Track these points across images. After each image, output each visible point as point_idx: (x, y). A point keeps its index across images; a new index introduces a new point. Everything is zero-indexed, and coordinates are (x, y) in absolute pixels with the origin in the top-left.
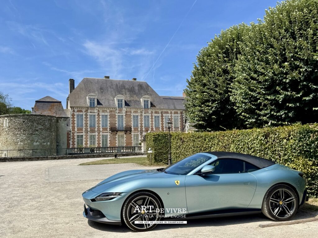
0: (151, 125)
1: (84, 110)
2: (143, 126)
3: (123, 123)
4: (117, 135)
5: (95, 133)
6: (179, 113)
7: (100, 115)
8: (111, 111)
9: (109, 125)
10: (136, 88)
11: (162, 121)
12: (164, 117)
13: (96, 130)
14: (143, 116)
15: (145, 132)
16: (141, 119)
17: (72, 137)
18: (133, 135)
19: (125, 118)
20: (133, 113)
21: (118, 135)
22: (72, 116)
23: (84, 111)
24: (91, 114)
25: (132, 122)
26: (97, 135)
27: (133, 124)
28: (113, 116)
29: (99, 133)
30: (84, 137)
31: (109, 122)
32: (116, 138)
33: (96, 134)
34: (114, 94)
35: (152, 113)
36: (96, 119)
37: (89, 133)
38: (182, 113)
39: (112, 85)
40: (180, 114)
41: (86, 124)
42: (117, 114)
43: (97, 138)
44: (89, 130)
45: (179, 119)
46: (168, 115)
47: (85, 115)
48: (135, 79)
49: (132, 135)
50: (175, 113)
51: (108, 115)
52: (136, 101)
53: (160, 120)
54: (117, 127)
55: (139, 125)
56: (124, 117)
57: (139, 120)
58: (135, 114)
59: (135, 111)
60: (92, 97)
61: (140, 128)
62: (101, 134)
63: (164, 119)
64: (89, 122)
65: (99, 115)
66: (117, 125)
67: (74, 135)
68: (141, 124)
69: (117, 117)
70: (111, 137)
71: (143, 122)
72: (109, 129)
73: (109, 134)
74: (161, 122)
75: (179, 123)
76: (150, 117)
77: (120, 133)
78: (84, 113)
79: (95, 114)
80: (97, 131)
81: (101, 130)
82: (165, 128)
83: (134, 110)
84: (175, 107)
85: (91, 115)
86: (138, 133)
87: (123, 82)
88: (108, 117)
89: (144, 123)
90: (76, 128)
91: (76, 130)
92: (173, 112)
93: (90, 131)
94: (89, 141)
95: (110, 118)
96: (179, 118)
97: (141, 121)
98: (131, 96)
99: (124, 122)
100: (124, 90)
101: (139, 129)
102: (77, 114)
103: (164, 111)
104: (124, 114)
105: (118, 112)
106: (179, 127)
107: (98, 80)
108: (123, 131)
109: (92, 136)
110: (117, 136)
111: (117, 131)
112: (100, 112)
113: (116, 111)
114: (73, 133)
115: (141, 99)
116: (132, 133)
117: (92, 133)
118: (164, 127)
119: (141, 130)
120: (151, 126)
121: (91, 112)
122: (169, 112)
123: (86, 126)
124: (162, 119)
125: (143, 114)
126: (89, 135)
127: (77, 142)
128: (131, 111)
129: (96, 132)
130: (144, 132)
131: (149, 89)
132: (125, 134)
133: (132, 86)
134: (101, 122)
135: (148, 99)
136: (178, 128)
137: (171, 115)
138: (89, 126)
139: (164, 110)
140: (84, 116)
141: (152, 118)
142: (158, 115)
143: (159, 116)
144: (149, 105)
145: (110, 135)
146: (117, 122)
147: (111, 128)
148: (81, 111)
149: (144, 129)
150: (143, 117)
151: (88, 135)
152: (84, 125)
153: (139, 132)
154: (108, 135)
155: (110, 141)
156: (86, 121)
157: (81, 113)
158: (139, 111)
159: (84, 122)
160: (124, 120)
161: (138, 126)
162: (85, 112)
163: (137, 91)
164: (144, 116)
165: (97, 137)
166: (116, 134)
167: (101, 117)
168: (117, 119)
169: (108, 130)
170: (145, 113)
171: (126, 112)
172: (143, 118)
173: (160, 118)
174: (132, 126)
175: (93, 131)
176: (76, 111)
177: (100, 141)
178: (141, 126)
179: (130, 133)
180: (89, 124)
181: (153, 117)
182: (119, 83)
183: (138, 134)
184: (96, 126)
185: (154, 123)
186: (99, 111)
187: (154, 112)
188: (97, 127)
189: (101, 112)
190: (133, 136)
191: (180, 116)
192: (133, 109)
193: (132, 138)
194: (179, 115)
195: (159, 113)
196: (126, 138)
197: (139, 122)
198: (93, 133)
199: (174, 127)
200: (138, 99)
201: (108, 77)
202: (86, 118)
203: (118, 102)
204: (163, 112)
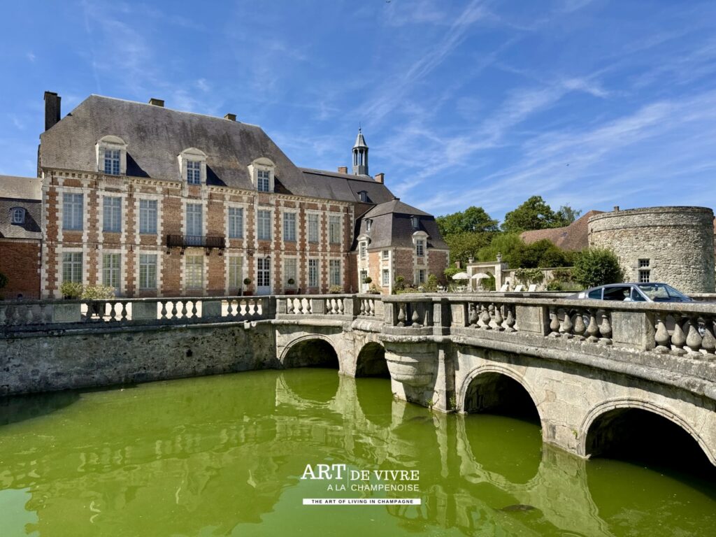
0: (275, 235)
1: (86, 183)
2: (254, 237)
3: (200, 226)
4: (184, 257)
5: (119, 248)
6: (341, 210)
7: (135, 200)
8: (167, 192)
9: (162, 228)
10: (237, 139)
11: (303, 227)
12: (306, 218)
13: (123, 239)
14: (256, 211)
15: (259, 252)
16: (251, 218)
17: (46, 258)
18: (228, 258)
19: (207, 213)
20: (230, 200)
21: (188, 258)
22: (48, 197)
23: (85, 185)
24: (108, 194)
25: (227, 226)
26: (126, 256)
27: (227, 229)
28: (172, 205)
29: (131, 250)
30: (86, 258)
31: (160, 221)
32: (181, 264)
33: (124, 251)
34: (176, 146)
35: (278, 204)
36: (124, 211)
37: (100, 247)
38: (347, 210)
39: (171, 123)
40: (344, 211)
41: (93, 222)
42: (183, 200)
43: (126, 263)
44: (101, 239)
45: (341, 224)
46: (316, 212)
47: (89, 196)
48: (232, 117)
49: (225, 258)
50: (334, 209)
51: (159, 201)
52: (238, 171)
53: (298, 224)
54: (185, 234)
55: (245, 234)
56: (205, 209)
57: (245, 220)
58: (233, 205)
59: (234, 197)
60: (111, 146)
61: (247, 242)
62: (137, 251)
63: (307, 222)
64: (100, 217)
65: (131, 198)
66: (184, 230)
67: (53, 252)
68: (251, 231)
69: (184, 207)
70: (166, 261)
71: (255, 227)
72: (162, 238)
73: (160, 253)
74: (298, 230)
75: (342, 233)
76: (273, 215)
77: (191, 253)
78: (87, 191)
79: (119, 195)
80: (126, 244)
81: (138, 240)
82: (308, 244)
83: (233, 194)
84: (332, 195)
85: (110, 198)
86: (242, 255)
87: (202, 119)
88: (160, 205)
89: (259, 230)
90: (60, 231)
91: (60, 237)
92: (328, 206)
93: (104, 242)
94: (100, 270)
95: (165, 208)
96: (342, 221)
97: (251, 223)
98: (223, 158)
99: (205, 224)
100: (203, 139)
101: (245, 245)
102: (66, 191)
103: (307, 201)
104: (205, 202)
105: (186, 195)
106: (341, 242)
107: (131, 105)
108: (201, 246)
109: (109, 256)
110: (183, 260)
111: (185, 246)
112: (135, 191)
113: (183, 191)
114: (51, 248)
115: (251, 168)
116: (227, 254)
117: (111, 247)
118: (307, 242)
119: (248, 247)
120: (275, 239)
121: (107, 190)
122: (320, 206)
123: (93, 226)
124: (303, 221)
125: (257, 207)
126: (100, 254)
127: (65, 274)
128: (224, 196)
129: (123, 247)
130: (256, 252)
131: (267, 145)
132: (208, 254)
133: (224, 132)
134: (137, 219)
135: (269, 169)
136: (339, 245)
137: (324, 213)
138: (101, 229)
139: (307, 199)
140: (86, 200)
141: (277, 218)
142: (293, 211)
143: (294, 215)
144: (272, 186)
145: (163, 257)
146: (184, 222)
147: (169, 237)
148: (78, 185)
149: (256, 245)
150: (255, 214)
151: (97, 255)
152: (86, 225)
153: (245, 252)
154: (159, 257)
155: (162, 271)
156: (93, 212)
157: (77, 190)
158: (245, 198)
159: (86, 216)
160: (205, 217)
161: (241, 237)
162: (89, 186)
163: (238, 147)
164: (259, 211)
165: (124, 260)
166: (182, 253)
167: (137, 204)
168: (184, 215)
169: (159, 241)
170: (260, 204)
171: (211, 196)
172: (256, 217)
173: (298, 218)
174: (225, 236)
175: (112, 243)
176: (61, 184)
177: (134, 271)
178: (251, 237)
179: (220, 254)
180: (101, 221)
181: (281, 216)
182: (190, 121)
183: (242, 257)
184: (123, 230)
185: (282, 229)
186: (131, 187)
187: (282, 203)
188: (126, 231)
189: (138, 190)
190: (227, 262)
191: (344, 218)
192: (229, 191)
193: (224, 265)
194: (342, 215)
195: (295, 207)
196: (207, 265)
197: (245, 226)
198: (115, 248)
199: (330, 244)
200: (243, 168)
201: (161, 103)
202: (93, 203)
203: (188, 167)
204: (304, 204)
